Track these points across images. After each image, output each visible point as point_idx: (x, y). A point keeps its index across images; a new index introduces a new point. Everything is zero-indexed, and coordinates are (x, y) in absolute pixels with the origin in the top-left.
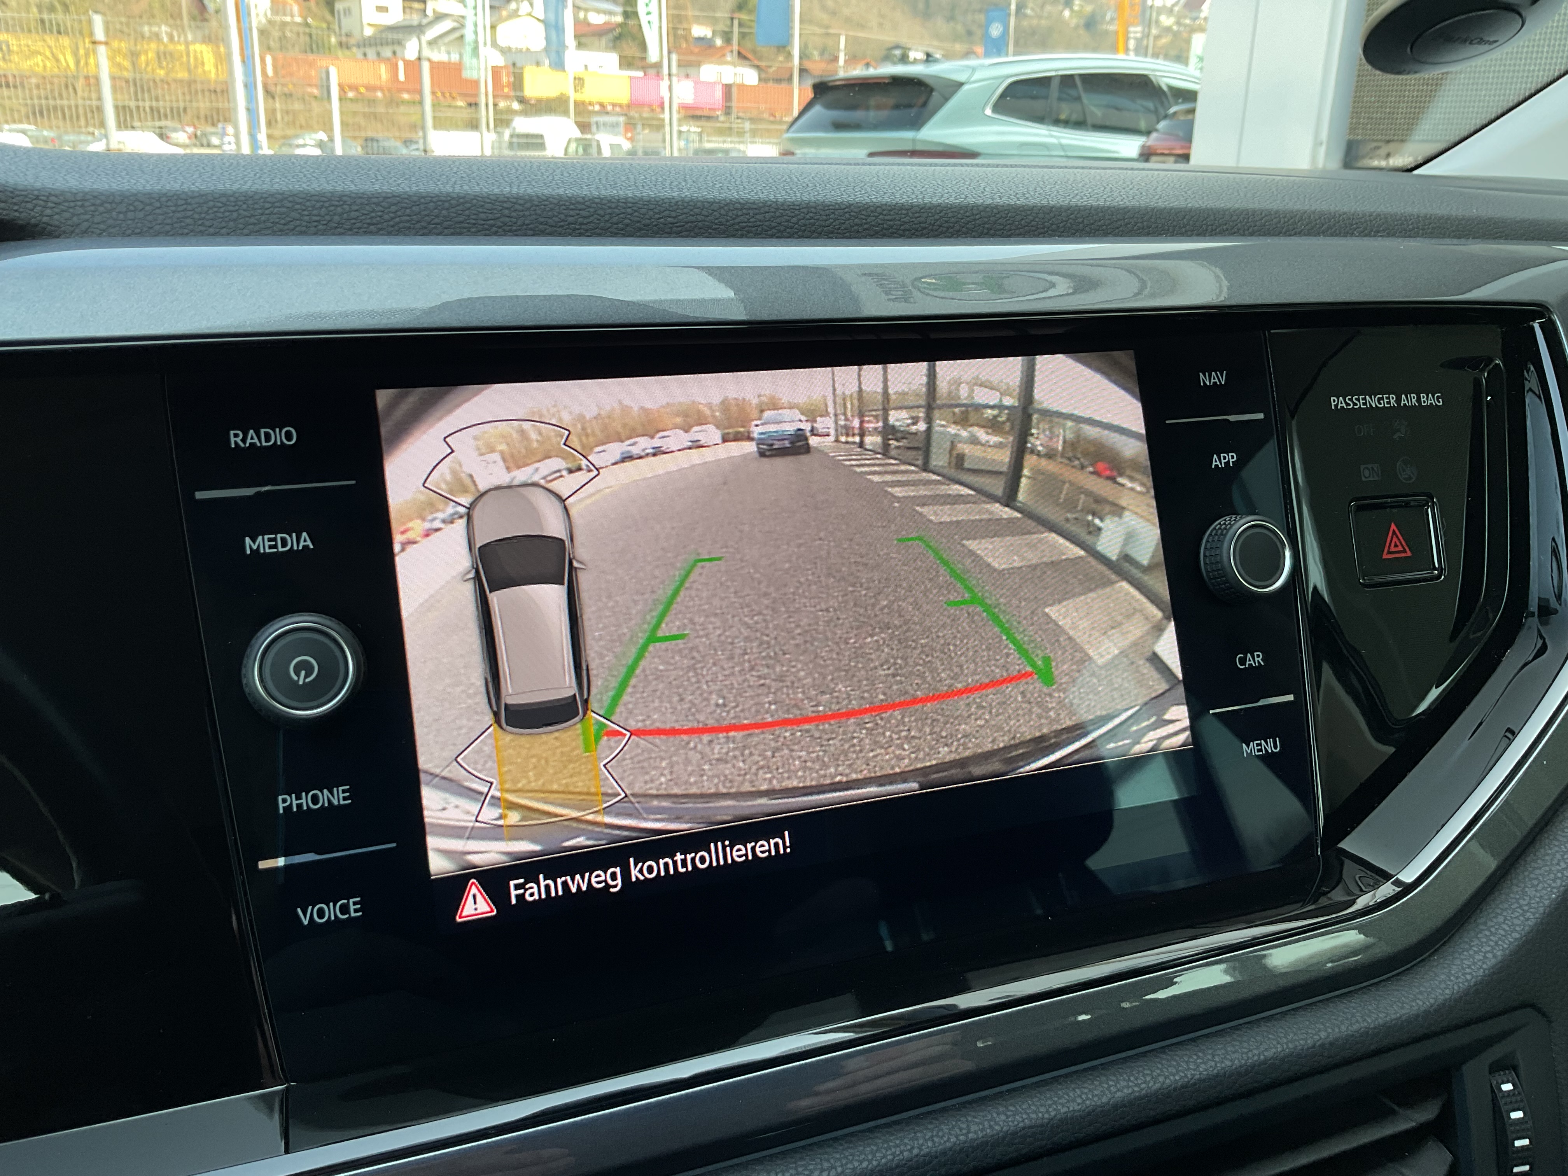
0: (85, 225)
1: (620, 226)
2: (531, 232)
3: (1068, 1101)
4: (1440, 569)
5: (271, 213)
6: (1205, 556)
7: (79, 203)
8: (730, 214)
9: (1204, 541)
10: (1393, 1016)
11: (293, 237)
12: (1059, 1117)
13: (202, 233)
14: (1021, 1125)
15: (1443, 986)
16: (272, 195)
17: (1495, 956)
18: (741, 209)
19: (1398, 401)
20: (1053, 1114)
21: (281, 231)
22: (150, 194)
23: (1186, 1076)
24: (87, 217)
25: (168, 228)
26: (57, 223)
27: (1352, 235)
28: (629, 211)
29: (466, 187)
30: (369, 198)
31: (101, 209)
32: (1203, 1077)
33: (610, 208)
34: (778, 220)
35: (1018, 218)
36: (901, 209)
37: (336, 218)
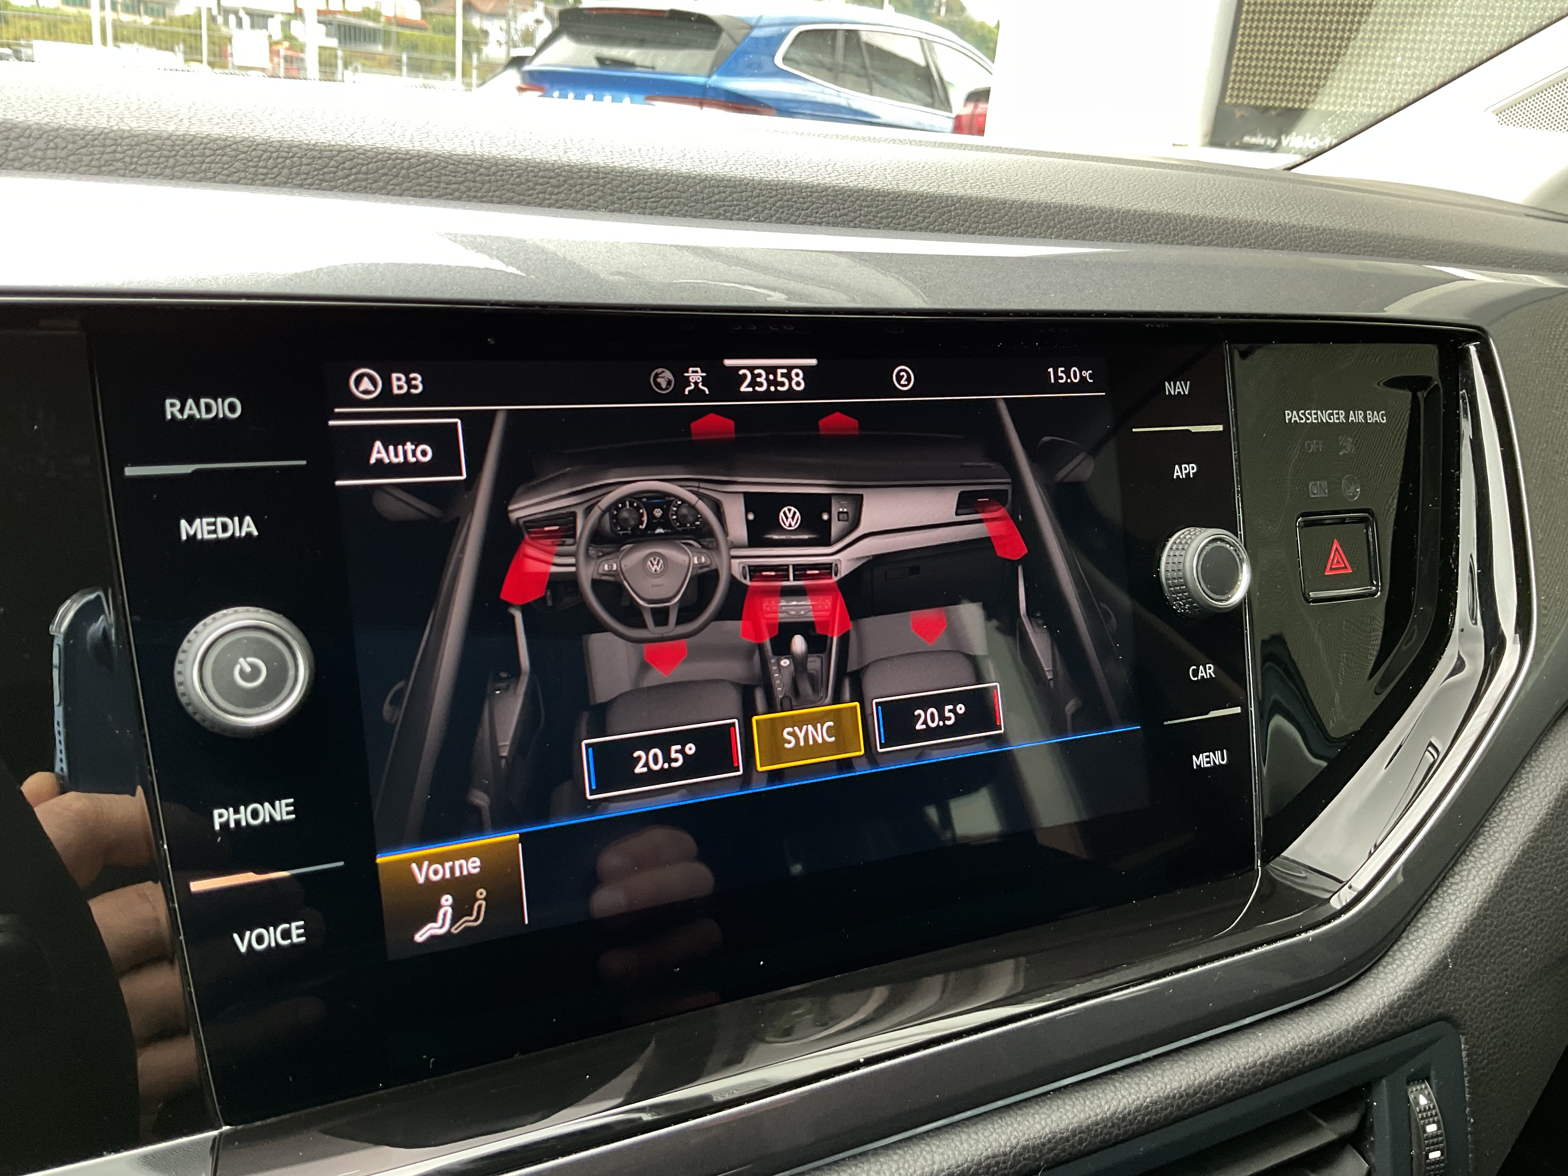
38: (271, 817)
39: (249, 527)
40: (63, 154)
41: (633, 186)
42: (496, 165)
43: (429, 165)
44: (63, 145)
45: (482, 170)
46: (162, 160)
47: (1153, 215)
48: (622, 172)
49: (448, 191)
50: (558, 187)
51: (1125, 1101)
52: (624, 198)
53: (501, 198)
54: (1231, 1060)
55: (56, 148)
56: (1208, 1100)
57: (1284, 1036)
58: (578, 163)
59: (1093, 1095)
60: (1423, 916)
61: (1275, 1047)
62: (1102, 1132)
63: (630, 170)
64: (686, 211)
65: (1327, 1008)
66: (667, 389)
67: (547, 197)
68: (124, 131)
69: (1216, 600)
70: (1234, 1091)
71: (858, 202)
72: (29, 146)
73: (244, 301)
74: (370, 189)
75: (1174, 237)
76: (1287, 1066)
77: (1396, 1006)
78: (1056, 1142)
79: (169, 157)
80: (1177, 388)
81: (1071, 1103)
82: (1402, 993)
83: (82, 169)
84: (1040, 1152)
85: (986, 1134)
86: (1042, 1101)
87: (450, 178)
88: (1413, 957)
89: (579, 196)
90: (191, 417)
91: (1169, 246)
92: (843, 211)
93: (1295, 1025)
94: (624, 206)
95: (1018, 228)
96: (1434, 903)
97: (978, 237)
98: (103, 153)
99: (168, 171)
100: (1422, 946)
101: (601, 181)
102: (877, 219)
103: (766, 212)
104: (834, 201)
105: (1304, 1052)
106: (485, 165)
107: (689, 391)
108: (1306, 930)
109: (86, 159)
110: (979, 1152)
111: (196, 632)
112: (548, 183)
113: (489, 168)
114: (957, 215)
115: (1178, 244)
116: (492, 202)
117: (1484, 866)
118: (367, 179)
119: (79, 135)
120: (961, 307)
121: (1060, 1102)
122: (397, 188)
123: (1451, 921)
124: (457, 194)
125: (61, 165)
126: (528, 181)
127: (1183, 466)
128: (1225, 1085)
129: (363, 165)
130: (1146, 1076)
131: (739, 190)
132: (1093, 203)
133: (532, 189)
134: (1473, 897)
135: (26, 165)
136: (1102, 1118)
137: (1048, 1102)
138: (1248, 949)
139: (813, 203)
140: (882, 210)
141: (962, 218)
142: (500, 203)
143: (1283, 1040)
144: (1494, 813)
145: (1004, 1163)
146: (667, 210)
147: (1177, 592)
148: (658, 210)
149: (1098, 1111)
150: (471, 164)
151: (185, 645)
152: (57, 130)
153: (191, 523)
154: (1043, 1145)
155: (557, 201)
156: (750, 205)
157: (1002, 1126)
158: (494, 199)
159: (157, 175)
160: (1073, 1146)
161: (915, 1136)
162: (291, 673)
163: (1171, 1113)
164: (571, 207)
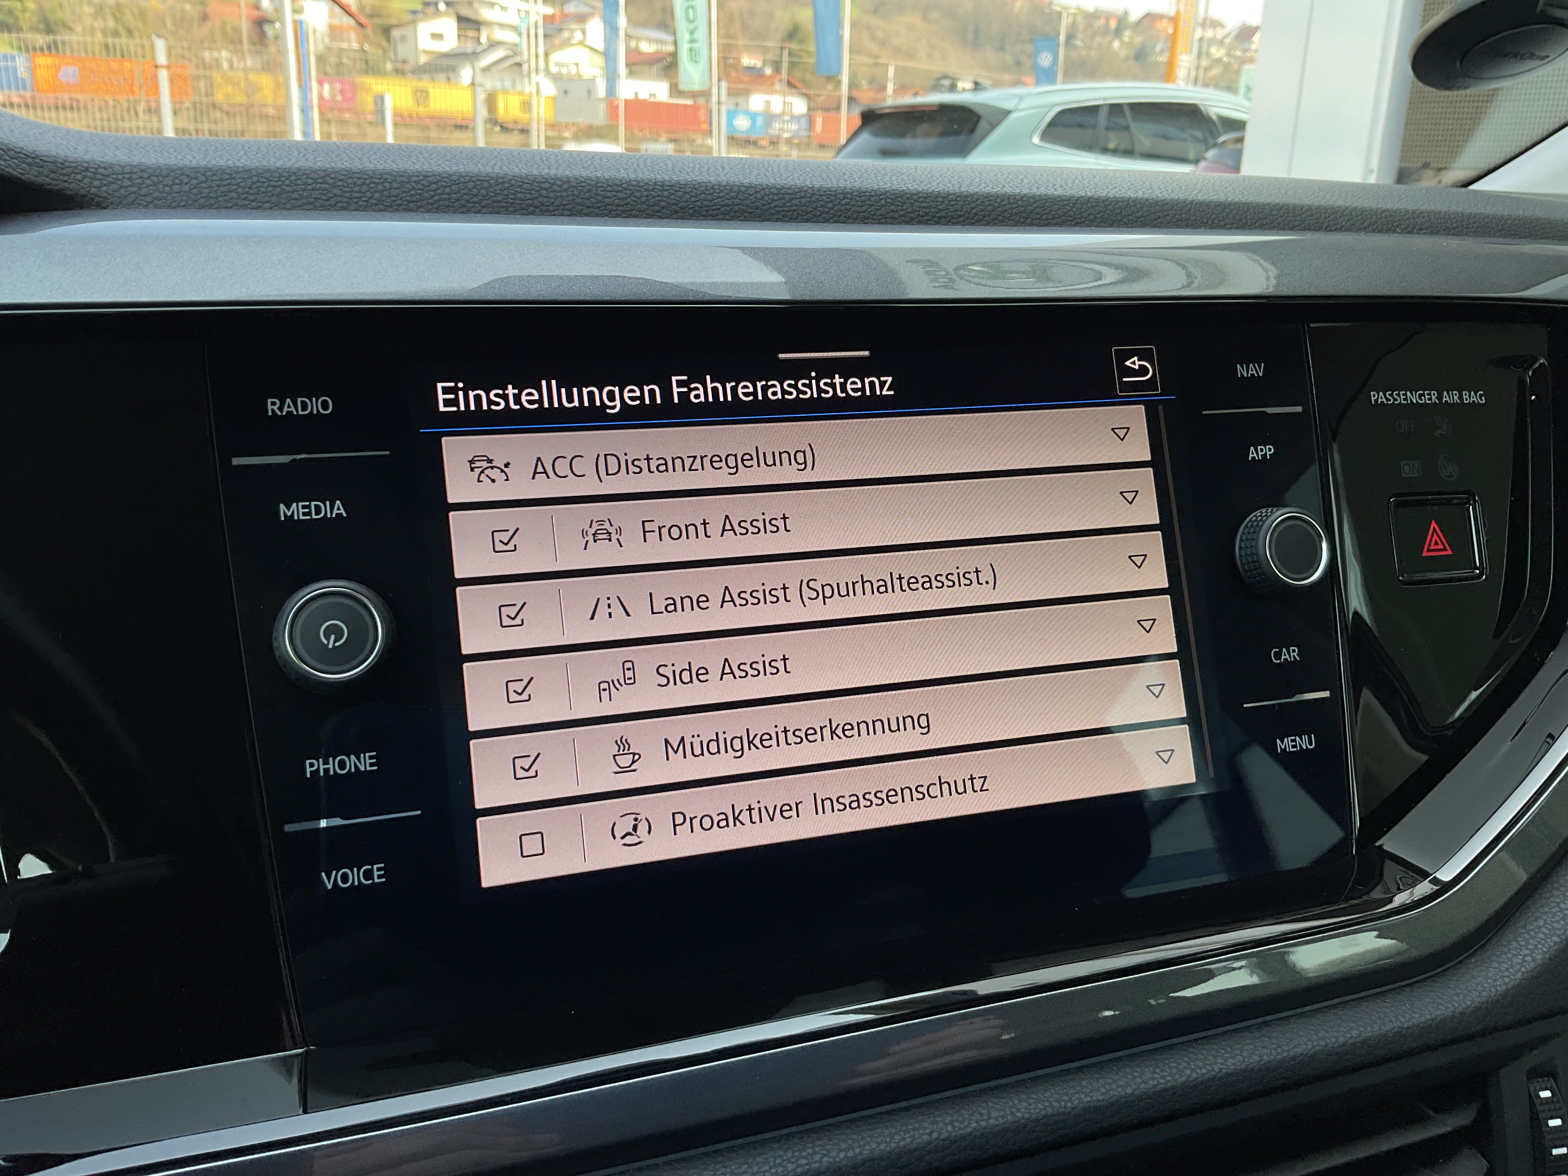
0: (133, 196)
1: (656, 208)
2: (568, 213)
3: (1092, 1091)
4: (1481, 568)
5: (312, 190)
6: (1240, 548)
7: (127, 176)
8: (766, 198)
9: (1240, 533)
10: (1429, 1017)
11: (334, 213)
12: (1081, 1105)
13: (245, 207)
14: (1044, 1113)
15: (1480, 988)
16: (315, 172)
17: (1534, 960)
18: (777, 194)
19: (1440, 398)
20: (1076, 1102)
21: (322, 206)
22: (195, 168)
23: (1213, 1069)
24: (135, 189)
25: (212, 201)
26: (105, 195)
27: (1394, 232)
28: (666, 193)
29: (505, 169)
30: (410, 176)
31: (148, 182)
32: (1230, 1071)
33: (647, 190)
34: (814, 205)
35: (1056, 207)
36: (938, 197)
37: (377, 195)
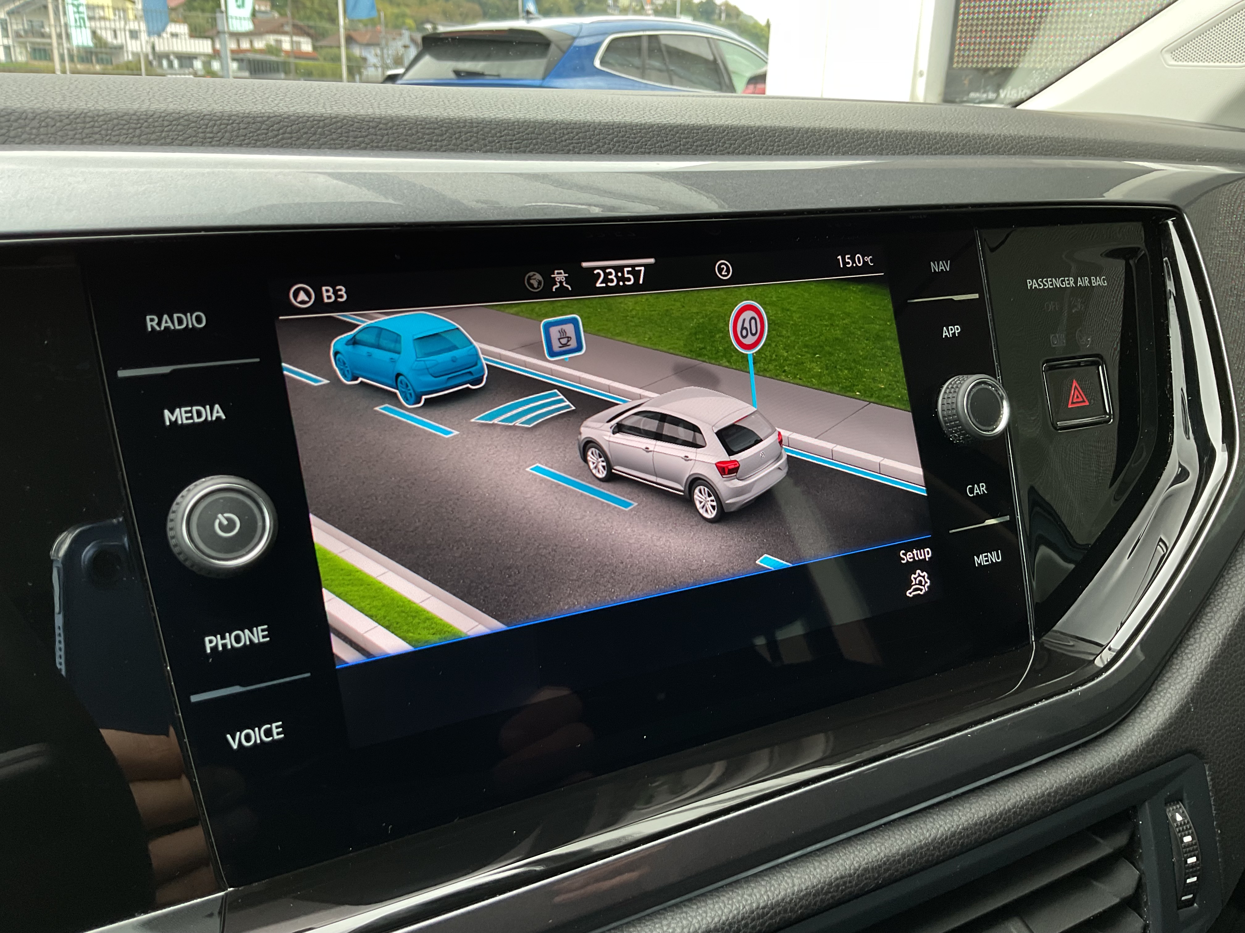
38: (250, 640)
39: (218, 412)
40: (53, 130)
41: (500, 132)
42: (392, 121)
43: (339, 124)
44: (53, 123)
45: (381, 126)
46: (131, 131)
47: (910, 133)
48: (491, 122)
49: (356, 143)
50: (442, 135)
51: (942, 829)
52: (494, 141)
53: (398, 146)
54: (1024, 792)
55: (47, 126)
56: (1008, 825)
57: (1064, 772)
58: (456, 117)
59: (916, 826)
60: (1167, 672)
61: (1058, 781)
62: (926, 854)
63: (497, 120)
64: (544, 149)
65: (1096, 748)
66: (538, 288)
67: (433, 143)
68: (99, 110)
69: (984, 431)
70: (1028, 817)
71: (678, 135)
72: (26, 126)
73: (203, 233)
74: (295, 144)
75: (929, 149)
76: (1068, 795)
77: (1151, 743)
78: (890, 864)
79: (136, 129)
80: (940, 267)
81: (899, 833)
82: (1155, 733)
83: (68, 141)
84: (878, 872)
85: (834, 861)
86: (876, 833)
87: (356, 133)
88: (1161, 704)
89: (459, 142)
90: (167, 328)
91: (925, 156)
92: (666, 143)
93: (1072, 763)
94: (494, 148)
95: (805, 149)
96: (1175, 661)
97: (774, 157)
98: (84, 128)
99: (135, 139)
100: (1169, 695)
101: (475, 129)
102: (694, 147)
103: (606, 146)
104: (658, 135)
105: (1082, 782)
106: (383, 121)
107: (556, 289)
108: (1075, 688)
109: (71, 133)
110: (829, 875)
111: (182, 497)
112: (434, 133)
113: (386, 124)
114: (756, 141)
115: (932, 154)
116: (391, 150)
117: (1212, 629)
118: (292, 137)
119: (64, 116)
120: (766, 209)
121: (890, 833)
122: (316, 143)
123: (1189, 674)
124: (363, 145)
125: (52, 139)
126: (417, 132)
127: (950, 327)
128: (1021, 812)
129: (288, 127)
130: (958, 809)
131: (583, 130)
132: (863, 127)
133: (422, 138)
134: (1206, 654)
135: (25, 140)
136: (925, 844)
137: (881, 833)
138: (1031, 704)
139: (642, 137)
140: (697, 140)
141: (760, 143)
142: (397, 150)
143: (1064, 775)
144: (1217, 588)
145: (850, 882)
146: (528, 149)
147: (952, 427)
148: (521, 149)
149: (921, 838)
150: (372, 121)
151: (174, 507)
152: (47, 112)
153: (172, 413)
154: (880, 866)
155: (441, 147)
156: (593, 141)
157: (845, 854)
158: (393, 147)
159: (127, 143)
160: (904, 866)
161: (777, 866)
162: (260, 524)
163: (979, 837)
164: (452, 150)
